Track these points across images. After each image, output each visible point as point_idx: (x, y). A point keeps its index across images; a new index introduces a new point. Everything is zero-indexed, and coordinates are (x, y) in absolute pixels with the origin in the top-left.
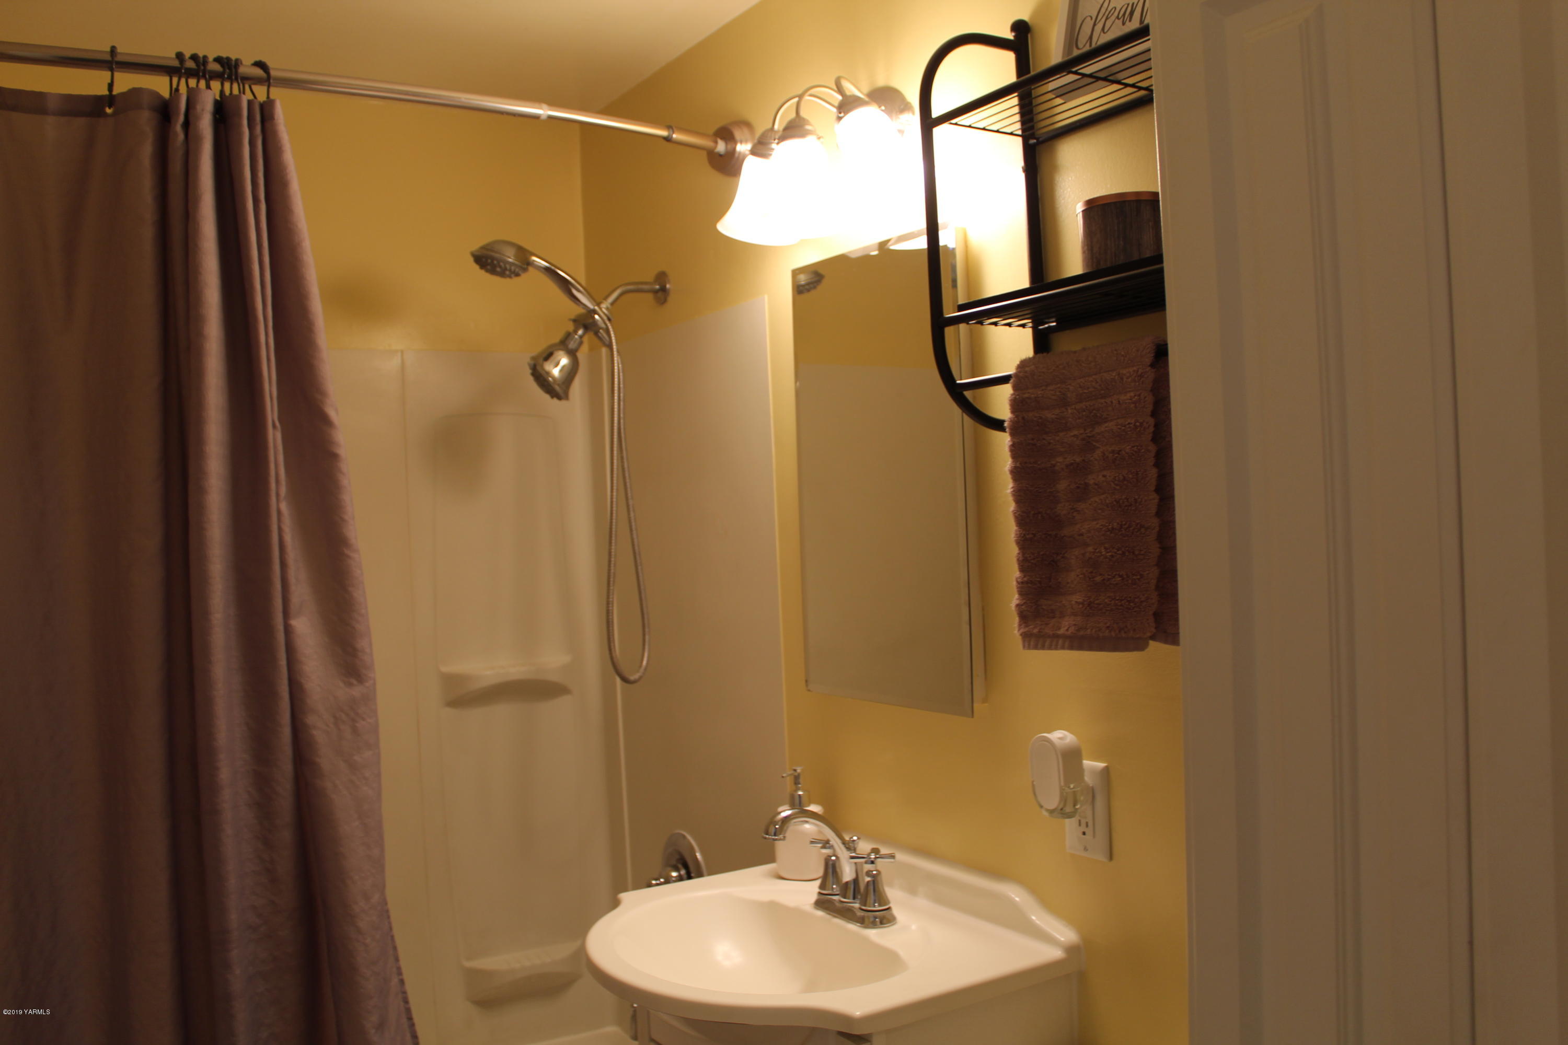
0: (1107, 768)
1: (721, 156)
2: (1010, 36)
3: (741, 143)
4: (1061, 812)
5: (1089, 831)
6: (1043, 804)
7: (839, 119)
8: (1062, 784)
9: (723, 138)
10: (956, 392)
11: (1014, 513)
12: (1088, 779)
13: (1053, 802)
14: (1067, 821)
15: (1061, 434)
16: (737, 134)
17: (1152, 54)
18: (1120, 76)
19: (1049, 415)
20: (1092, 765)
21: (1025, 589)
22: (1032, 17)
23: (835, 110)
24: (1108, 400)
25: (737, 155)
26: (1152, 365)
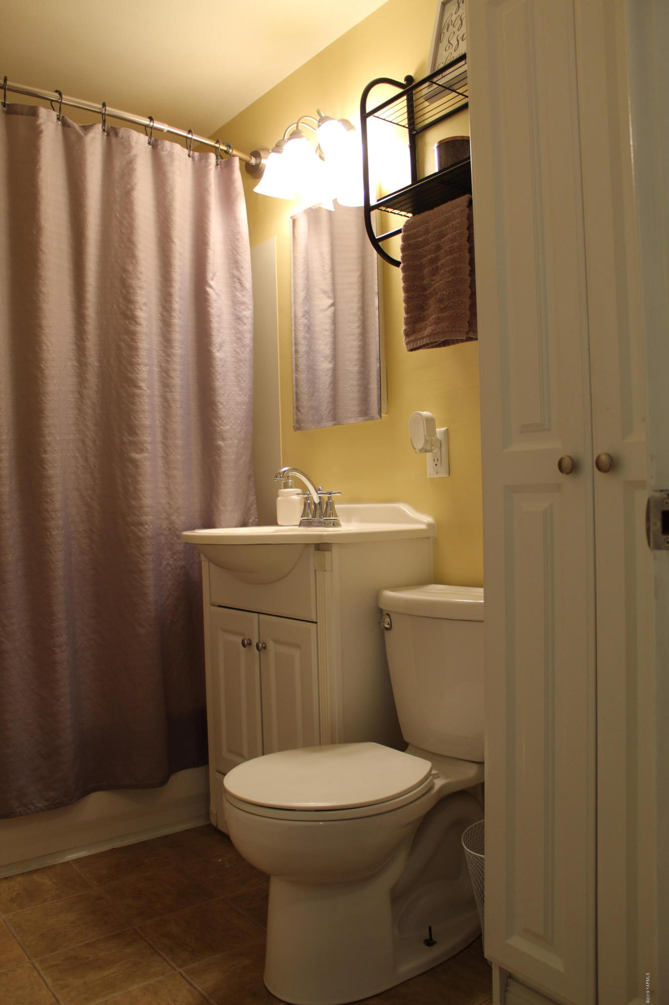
0: (447, 429)
1: (253, 166)
2: (403, 81)
3: (264, 158)
4: (424, 450)
5: (438, 463)
6: (415, 447)
7: (319, 126)
8: (426, 434)
9: (255, 157)
10: (375, 242)
11: (403, 287)
12: (438, 436)
13: (420, 444)
14: (428, 454)
15: (426, 247)
16: (262, 154)
17: (469, 75)
18: (455, 87)
19: (420, 239)
20: (440, 430)
21: (408, 322)
22: (415, 75)
23: (317, 122)
24: (447, 226)
25: (261, 165)
26: (468, 207)
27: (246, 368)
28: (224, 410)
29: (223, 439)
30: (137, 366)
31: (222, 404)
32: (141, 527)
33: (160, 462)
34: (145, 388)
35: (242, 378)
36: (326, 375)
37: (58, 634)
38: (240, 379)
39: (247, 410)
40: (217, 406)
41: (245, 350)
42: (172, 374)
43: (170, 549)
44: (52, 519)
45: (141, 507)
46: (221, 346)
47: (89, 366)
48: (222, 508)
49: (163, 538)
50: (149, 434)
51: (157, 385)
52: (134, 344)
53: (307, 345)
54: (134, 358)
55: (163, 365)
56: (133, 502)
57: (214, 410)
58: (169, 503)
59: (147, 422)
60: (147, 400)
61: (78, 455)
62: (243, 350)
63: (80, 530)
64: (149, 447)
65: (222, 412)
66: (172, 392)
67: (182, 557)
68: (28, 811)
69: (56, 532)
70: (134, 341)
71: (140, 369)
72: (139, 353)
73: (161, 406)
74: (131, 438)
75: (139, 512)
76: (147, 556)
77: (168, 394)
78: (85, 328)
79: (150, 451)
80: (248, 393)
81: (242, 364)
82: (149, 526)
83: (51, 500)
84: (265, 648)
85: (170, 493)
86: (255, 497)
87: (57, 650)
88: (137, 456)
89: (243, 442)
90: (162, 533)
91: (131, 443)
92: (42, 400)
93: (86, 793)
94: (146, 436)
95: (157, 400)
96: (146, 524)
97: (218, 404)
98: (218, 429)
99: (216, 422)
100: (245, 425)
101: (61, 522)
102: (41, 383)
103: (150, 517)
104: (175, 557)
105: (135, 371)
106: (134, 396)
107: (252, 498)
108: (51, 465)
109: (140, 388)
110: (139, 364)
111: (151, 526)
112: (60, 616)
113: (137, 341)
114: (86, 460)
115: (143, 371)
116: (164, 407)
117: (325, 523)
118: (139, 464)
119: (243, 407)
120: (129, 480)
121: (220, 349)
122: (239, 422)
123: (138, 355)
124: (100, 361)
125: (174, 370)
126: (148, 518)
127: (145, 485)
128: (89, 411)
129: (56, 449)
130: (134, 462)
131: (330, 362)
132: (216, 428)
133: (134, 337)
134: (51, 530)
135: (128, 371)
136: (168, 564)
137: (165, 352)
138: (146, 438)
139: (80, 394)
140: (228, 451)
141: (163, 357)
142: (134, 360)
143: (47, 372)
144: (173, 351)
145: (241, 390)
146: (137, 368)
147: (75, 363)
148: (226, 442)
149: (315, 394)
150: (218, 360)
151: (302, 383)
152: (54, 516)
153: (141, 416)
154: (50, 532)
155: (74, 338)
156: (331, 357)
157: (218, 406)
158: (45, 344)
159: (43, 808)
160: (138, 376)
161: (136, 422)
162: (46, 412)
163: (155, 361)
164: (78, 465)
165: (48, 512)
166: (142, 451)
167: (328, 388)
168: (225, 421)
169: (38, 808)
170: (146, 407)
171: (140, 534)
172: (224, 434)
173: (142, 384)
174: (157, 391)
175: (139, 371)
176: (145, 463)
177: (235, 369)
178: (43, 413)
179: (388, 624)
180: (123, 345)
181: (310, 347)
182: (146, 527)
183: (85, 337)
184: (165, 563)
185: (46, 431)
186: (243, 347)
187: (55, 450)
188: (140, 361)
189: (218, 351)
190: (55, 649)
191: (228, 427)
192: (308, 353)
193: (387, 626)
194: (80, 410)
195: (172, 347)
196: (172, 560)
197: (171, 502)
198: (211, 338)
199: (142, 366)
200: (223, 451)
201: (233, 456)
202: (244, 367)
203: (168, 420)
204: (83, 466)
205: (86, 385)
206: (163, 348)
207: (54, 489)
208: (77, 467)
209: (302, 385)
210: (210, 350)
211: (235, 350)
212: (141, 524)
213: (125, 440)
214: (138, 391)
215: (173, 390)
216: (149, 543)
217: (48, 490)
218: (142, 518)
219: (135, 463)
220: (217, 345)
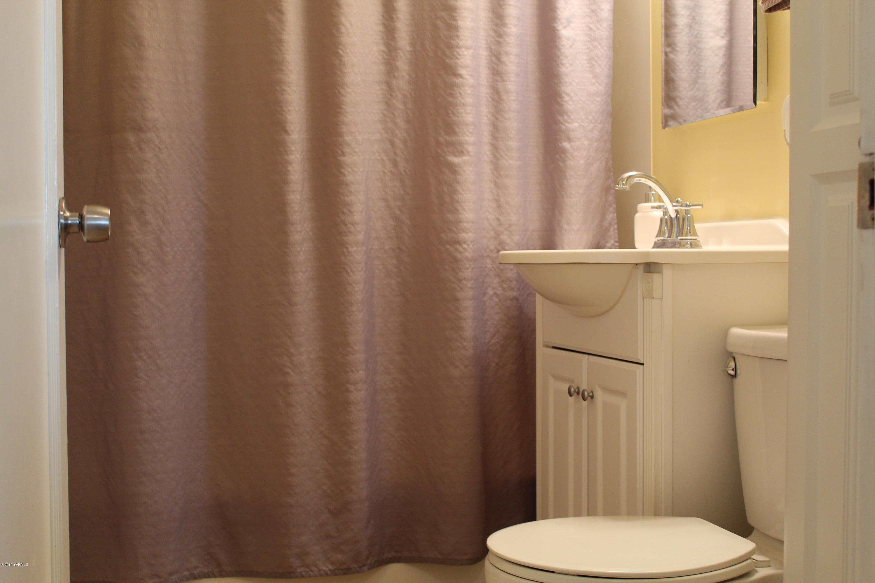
27: (602, 48)
28: (570, 103)
29: (569, 140)
30: (457, 50)
31: (568, 95)
32: (458, 247)
33: (487, 168)
34: (467, 77)
35: (596, 62)
36: (717, 55)
37: (353, 369)
38: (594, 63)
39: (603, 103)
40: (561, 97)
41: (601, 26)
42: (505, 59)
43: (498, 275)
44: (350, 232)
45: (458, 222)
46: (569, 22)
47: (399, 51)
48: (565, 226)
49: (489, 261)
50: (471, 133)
51: (484, 73)
52: (454, 22)
53: (689, 16)
54: (454, 40)
55: (493, 47)
56: (449, 216)
57: (558, 103)
58: (498, 219)
59: (469, 119)
60: (469, 92)
61: (385, 158)
62: (598, 26)
63: (387, 248)
64: (471, 149)
65: (569, 106)
66: (503, 81)
67: (513, 286)
68: (311, 573)
69: (355, 249)
70: (453, 18)
71: (461, 53)
72: (460, 34)
73: (490, 99)
74: (448, 138)
75: (456, 228)
76: (464, 282)
77: (498, 83)
78: (395, 4)
79: (471, 154)
80: (605, 81)
81: (596, 44)
82: (468, 245)
83: (349, 211)
84: (592, 397)
85: (499, 206)
86: (615, 215)
87: (351, 388)
88: (455, 160)
89: (595, 144)
90: (488, 256)
91: (450, 144)
92: (340, 93)
93: (382, 562)
94: (467, 136)
95: (485, 92)
96: (465, 242)
97: (564, 95)
98: (563, 127)
99: (560, 118)
100: (599, 121)
101: (361, 237)
102: (338, 72)
103: (470, 234)
104: (505, 286)
105: (454, 55)
106: (452, 86)
107: (611, 216)
108: (350, 170)
109: (460, 76)
110: (458, 47)
111: (471, 246)
112: (356, 348)
113: (458, 18)
114: (395, 164)
115: (464, 56)
116: (493, 99)
117: (680, 243)
118: (456, 169)
119: (597, 99)
120: (445, 189)
121: (568, 25)
122: (590, 118)
123: (458, 36)
124: (413, 44)
125: (507, 54)
126: (468, 236)
127: (465, 195)
128: (400, 106)
129: (357, 150)
130: (451, 167)
131: (722, 37)
132: (561, 125)
133: (455, 14)
134: (348, 246)
135: (446, 55)
136: (495, 293)
137: (495, 31)
138: (467, 138)
139: (388, 84)
140: (575, 154)
141: (493, 37)
142: (452, 42)
143: (346, 59)
144: (506, 29)
145: (596, 77)
146: (456, 51)
147: (383, 48)
148: (573, 144)
149: (700, 81)
150: (564, 39)
151: (681, 67)
152: (352, 229)
153: (461, 111)
154: (347, 248)
155: (381, 18)
156: (724, 31)
157: (564, 97)
158: (344, 26)
159: (328, 572)
160: (459, 62)
161: (455, 119)
162: (344, 107)
163: (483, 43)
164: (386, 171)
165: (346, 225)
166: (461, 153)
167: (718, 73)
168: (572, 117)
169: (322, 571)
170: (469, 100)
171: (458, 256)
172: (571, 133)
173: (463, 72)
174: (485, 80)
175: (459, 54)
176: (465, 169)
177: (587, 51)
178: (341, 108)
179: (733, 370)
180: (440, 23)
181: (694, 18)
182: (465, 246)
183: (394, 16)
184: (490, 292)
185: (344, 129)
186: (598, 21)
187: (355, 152)
188: (461, 43)
189: (565, 27)
190: (349, 386)
191: (576, 125)
192: (690, 26)
193: (732, 373)
194: (388, 104)
195: (504, 25)
196: (500, 289)
197: (500, 218)
198: (556, 12)
199: (463, 49)
200: (568, 155)
201: (582, 162)
202: (599, 47)
203: (498, 116)
204: (391, 172)
205: (396, 74)
206: (494, 27)
207: (352, 198)
208: (384, 172)
209: (681, 69)
210: (554, 27)
211: (588, 26)
212: (459, 243)
213: (441, 140)
214: (457, 80)
215: (505, 79)
216: (468, 266)
217: (346, 199)
218: (460, 235)
219: (453, 169)
220: (563, 21)
